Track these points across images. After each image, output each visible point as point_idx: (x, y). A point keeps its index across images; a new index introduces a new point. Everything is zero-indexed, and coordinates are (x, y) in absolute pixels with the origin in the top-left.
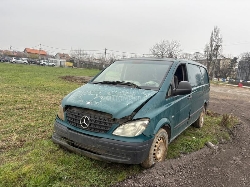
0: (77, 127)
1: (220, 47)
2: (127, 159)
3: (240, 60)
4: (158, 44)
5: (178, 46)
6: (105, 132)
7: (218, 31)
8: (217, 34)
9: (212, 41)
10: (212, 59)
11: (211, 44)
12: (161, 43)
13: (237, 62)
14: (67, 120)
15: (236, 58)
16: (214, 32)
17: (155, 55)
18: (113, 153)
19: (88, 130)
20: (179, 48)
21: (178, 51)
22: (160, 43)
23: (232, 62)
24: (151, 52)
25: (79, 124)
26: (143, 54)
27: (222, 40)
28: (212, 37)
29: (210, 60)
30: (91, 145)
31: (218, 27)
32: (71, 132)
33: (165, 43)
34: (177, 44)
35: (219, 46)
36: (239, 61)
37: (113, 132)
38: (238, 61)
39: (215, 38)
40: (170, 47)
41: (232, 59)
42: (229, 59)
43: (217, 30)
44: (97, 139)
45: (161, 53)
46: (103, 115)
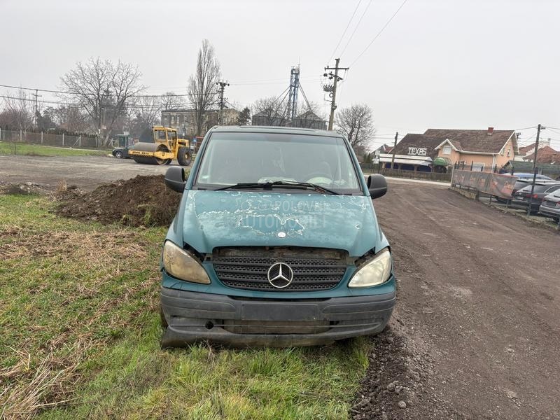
0: (257, 290)
1: (227, 86)
2: (375, 325)
3: (254, 114)
4: (84, 67)
5: (135, 77)
6: (333, 285)
7: (210, 51)
8: (209, 58)
9: (200, 71)
10: (205, 109)
11: (201, 77)
12: (92, 67)
13: (250, 118)
14: (221, 280)
15: (247, 110)
16: (203, 53)
17: (79, 95)
18: (352, 321)
19: (290, 289)
20: (139, 83)
21: (136, 90)
22: (88, 66)
23: (241, 117)
24: (65, 86)
25: (264, 283)
26: (37, 90)
27: (220, 71)
28: (200, 63)
29: (202, 111)
30: (309, 318)
31: (210, 43)
32: (247, 305)
33: (101, 66)
34: (133, 71)
35: (225, 85)
36: (253, 116)
37: (349, 283)
38: (251, 115)
39: (206, 66)
40: (116, 77)
41: (241, 111)
42: (234, 111)
43: (208, 48)
44: (320, 302)
45: (92, 89)
46: (317, 255)
